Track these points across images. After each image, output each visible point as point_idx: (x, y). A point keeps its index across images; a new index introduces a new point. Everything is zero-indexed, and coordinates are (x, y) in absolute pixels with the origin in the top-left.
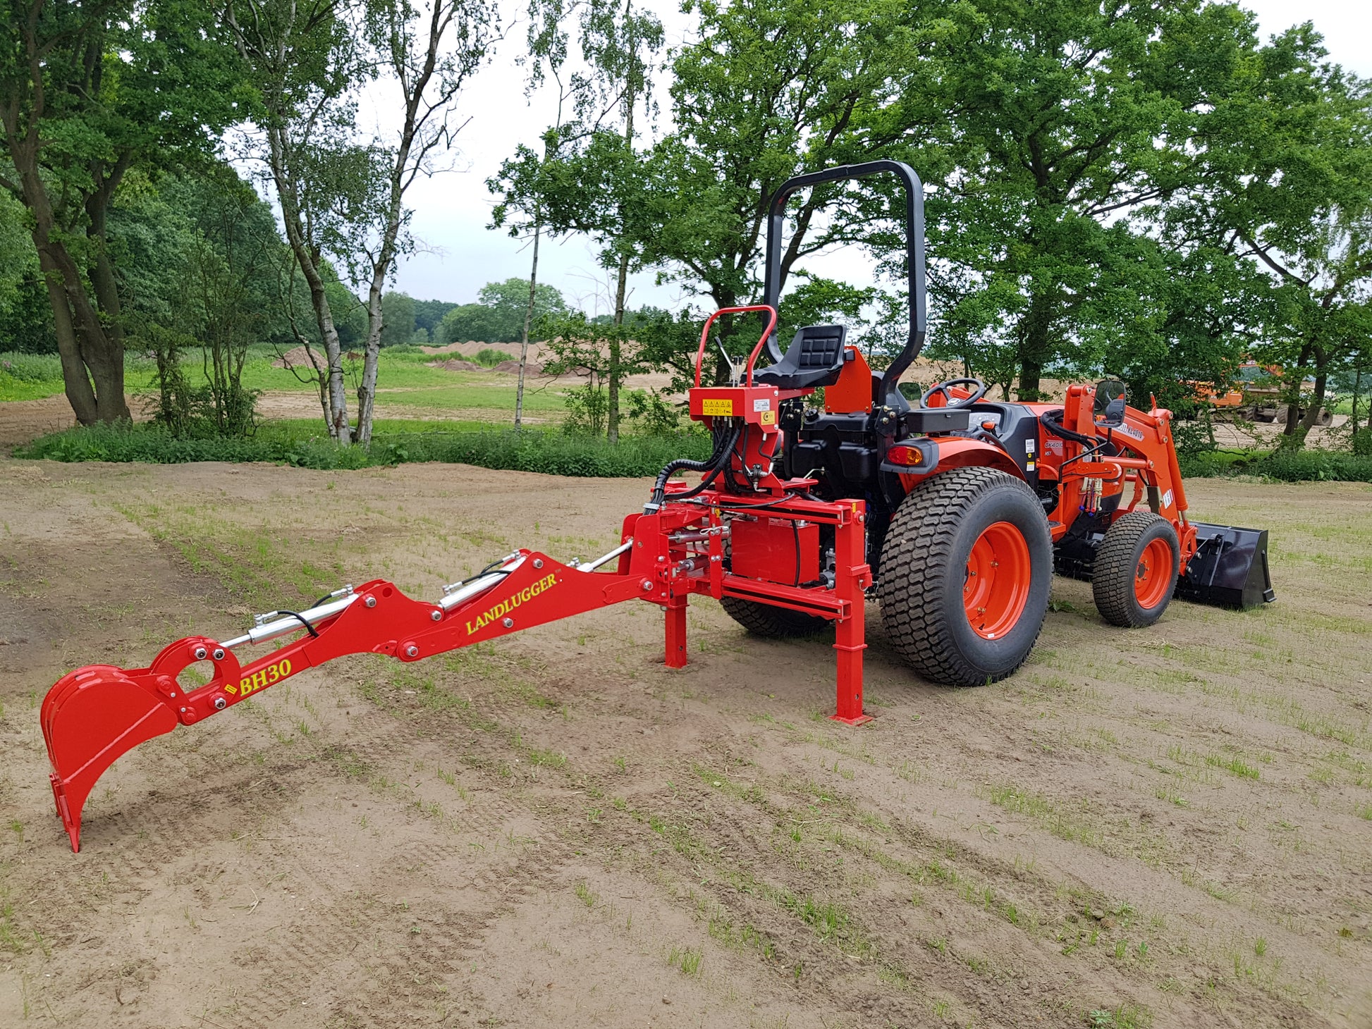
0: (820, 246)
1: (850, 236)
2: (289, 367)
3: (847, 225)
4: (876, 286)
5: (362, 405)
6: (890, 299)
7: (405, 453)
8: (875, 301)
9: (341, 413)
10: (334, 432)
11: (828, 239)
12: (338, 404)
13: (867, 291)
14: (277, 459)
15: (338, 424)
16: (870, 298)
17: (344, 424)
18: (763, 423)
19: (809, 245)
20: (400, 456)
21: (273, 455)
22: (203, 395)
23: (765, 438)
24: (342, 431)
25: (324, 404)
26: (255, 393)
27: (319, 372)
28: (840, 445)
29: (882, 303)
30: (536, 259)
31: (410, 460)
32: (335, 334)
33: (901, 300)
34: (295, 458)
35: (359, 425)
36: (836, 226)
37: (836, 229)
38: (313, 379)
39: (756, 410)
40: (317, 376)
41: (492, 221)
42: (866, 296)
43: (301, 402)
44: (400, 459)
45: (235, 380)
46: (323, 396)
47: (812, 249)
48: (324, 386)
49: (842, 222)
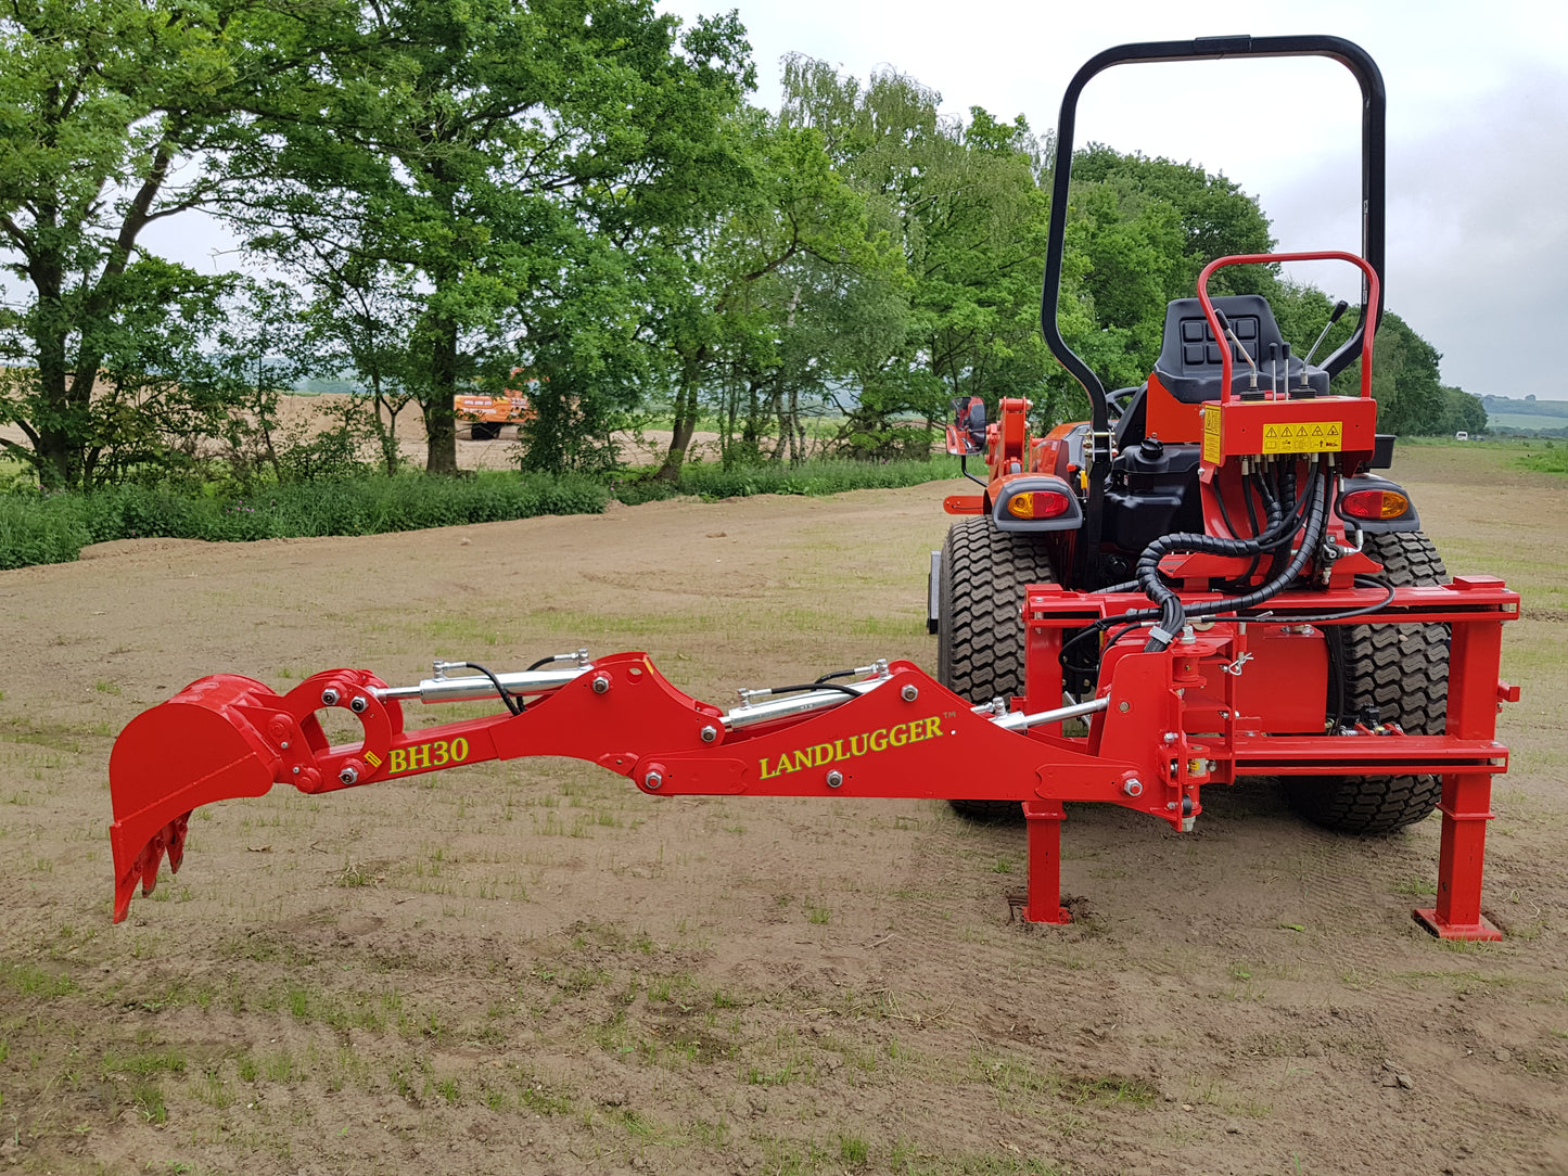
0: (182, 207)
1: (232, 196)
3: (221, 180)
4: (242, 271)
6: (260, 290)
8: (238, 292)
11: (193, 200)
13: (229, 277)
16: (232, 287)
19: (164, 205)
29: (248, 294)
33: (274, 292)
36: (205, 180)
37: (205, 185)
42: (224, 284)
47: (167, 211)
49: (215, 176)
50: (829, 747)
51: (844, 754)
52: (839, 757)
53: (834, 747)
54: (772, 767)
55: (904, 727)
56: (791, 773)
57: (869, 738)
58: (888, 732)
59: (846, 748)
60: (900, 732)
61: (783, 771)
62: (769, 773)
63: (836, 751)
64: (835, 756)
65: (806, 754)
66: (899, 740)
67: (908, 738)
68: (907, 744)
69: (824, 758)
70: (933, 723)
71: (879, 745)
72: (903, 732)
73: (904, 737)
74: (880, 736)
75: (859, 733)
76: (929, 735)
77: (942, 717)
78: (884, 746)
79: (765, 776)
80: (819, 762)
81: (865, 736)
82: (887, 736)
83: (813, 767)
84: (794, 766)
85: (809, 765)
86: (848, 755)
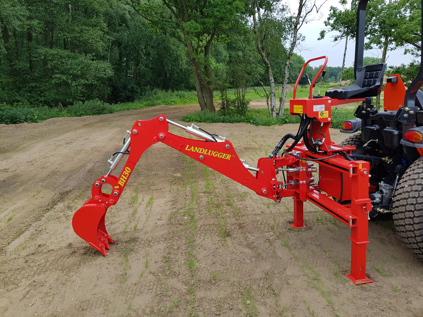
2: (257, 92)
5: (281, 104)
7: (287, 120)
9: (273, 106)
10: (271, 113)
12: (273, 104)
14: (247, 122)
15: (272, 110)
17: (274, 110)
18: (320, 117)
20: (286, 121)
21: (246, 121)
22: (233, 102)
23: (322, 125)
24: (274, 113)
25: (268, 104)
26: (249, 101)
27: (266, 93)
28: (385, 128)
30: (346, 48)
31: (289, 123)
32: (273, 81)
34: (252, 121)
35: (280, 110)
38: (265, 96)
39: (314, 110)
40: (266, 95)
41: (319, 36)
43: (260, 104)
44: (286, 122)
45: (243, 97)
46: (267, 101)
48: (268, 98)
50: (204, 150)
51: (206, 153)
52: (205, 153)
53: (205, 150)
54: (189, 148)
55: (222, 154)
56: (193, 152)
57: (213, 152)
58: (218, 153)
59: (208, 152)
60: (221, 154)
61: (191, 150)
62: (188, 149)
63: (205, 152)
64: (204, 153)
65: (198, 149)
66: (220, 156)
67: (222, 157)
68: (221, 158)
69: (202, 152)
70: (229, 156)
71: (215, 155)
72: (222, 155)
73: (221, 156)
74: (216, 153)
75: (212, 150)
76: (227, 158)
77: (232, 156)
78: (216, 156)
79: (186, 149)
80: (200, 152)
81: (213, 151)
82: (218, 154)
83: (198, 153)
84: (194, 150)
85: (197, 151)
86: (207, 154)
